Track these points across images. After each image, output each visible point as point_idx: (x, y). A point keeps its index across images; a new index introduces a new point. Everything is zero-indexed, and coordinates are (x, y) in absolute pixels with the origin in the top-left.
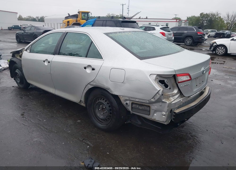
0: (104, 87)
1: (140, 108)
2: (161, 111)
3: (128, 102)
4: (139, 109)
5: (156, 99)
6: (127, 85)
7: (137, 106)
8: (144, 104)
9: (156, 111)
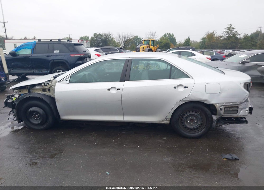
0: (201, 100)
1: (231, 109)
2: (245, 108)
3: (222, 107)
4: (230, 111)
5: (245, 100)
6: (223, 94)
7: (228, 109)
8: (234, 106)
9: (242, 109)
